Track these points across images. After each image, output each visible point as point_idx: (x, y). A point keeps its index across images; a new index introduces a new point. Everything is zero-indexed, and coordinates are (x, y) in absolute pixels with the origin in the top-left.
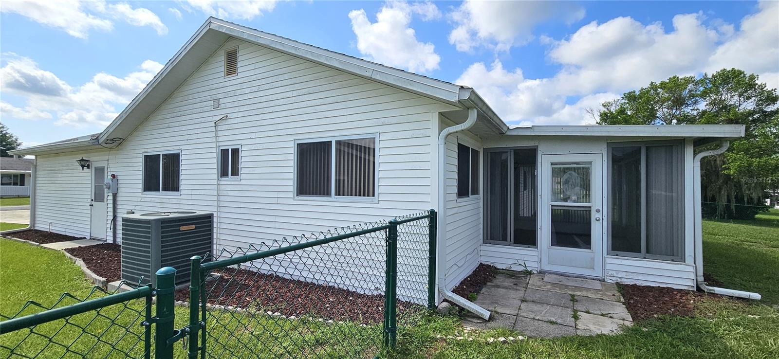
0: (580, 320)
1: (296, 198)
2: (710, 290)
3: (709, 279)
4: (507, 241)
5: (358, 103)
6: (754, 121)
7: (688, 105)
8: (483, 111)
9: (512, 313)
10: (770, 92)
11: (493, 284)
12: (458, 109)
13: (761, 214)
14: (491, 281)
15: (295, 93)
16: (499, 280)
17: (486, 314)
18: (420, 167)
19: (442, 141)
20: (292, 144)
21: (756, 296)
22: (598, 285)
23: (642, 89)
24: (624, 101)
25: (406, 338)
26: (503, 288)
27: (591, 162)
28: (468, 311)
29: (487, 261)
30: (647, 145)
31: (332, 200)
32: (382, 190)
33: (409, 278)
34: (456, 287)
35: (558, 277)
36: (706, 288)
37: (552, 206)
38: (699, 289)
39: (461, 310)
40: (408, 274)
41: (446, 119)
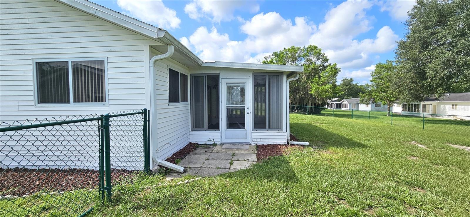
0: (233, 165)
1: (38, 105)
2: (292, 143)
3: (292, 138)
4: (204, 128)
5: (90, 34)
6: (321, 70)
7: (298, 61)
8: (180, 48)
9: (198, 167)
10: (326, 57)
11: (194, 153)
12: (161, 44)
13: (323, 111)
14: (193, 151)
15: (30, 21)
16: (199, 150)
17: (182, 169)
18: (138, 81)
19: (152, 65)
20: (30, 62)
21: (307, 143)
22: (247, 147)
23: (281, 51)
24: (273, 56)
25: (121, 192)
26: (199, 154)
27: (245, 83)
28: (171, 169)
29: (193, 141)
30: (269, 75)
31: (70, 106)
32: (111, 97)
33: (134, 155)
34: (169, 157)
35: (230, 145)
36: (290, 142)
37: (227, 107)
38: (288, 143)
39: (166, 169)
40: (132, 152)
41: (154, 50)
